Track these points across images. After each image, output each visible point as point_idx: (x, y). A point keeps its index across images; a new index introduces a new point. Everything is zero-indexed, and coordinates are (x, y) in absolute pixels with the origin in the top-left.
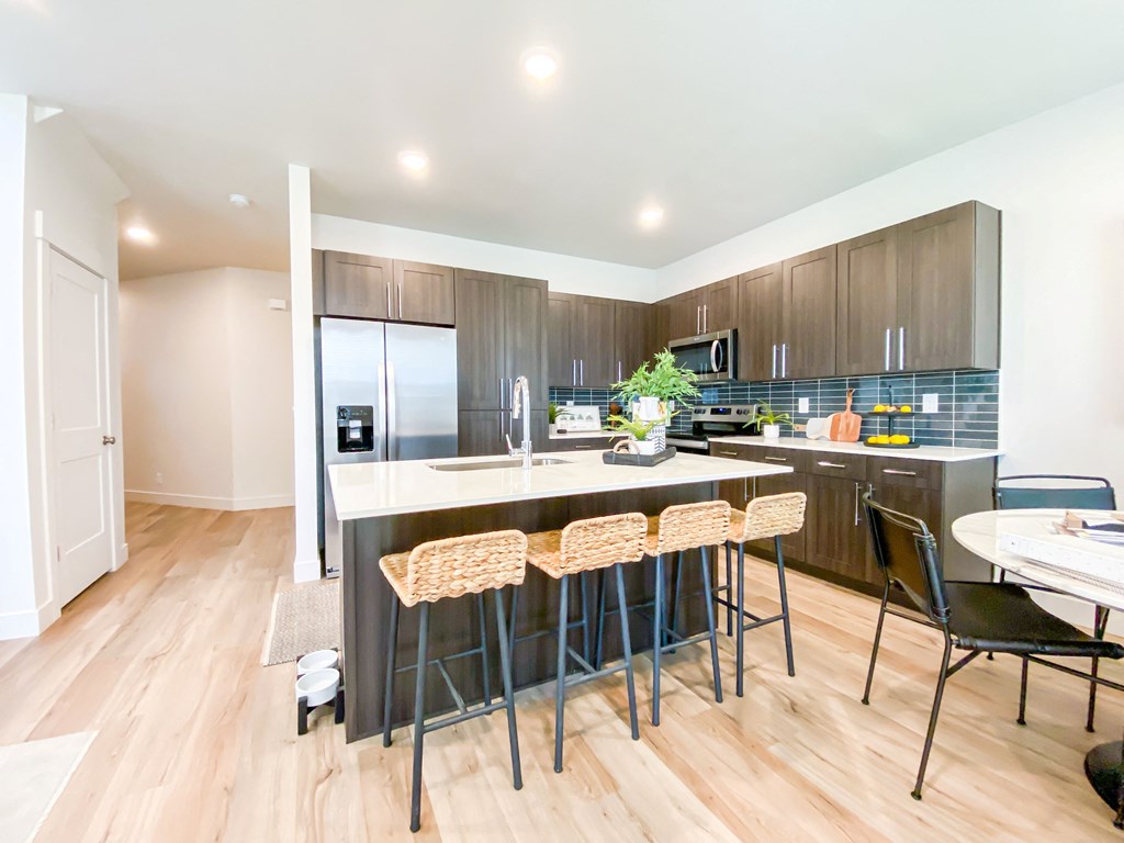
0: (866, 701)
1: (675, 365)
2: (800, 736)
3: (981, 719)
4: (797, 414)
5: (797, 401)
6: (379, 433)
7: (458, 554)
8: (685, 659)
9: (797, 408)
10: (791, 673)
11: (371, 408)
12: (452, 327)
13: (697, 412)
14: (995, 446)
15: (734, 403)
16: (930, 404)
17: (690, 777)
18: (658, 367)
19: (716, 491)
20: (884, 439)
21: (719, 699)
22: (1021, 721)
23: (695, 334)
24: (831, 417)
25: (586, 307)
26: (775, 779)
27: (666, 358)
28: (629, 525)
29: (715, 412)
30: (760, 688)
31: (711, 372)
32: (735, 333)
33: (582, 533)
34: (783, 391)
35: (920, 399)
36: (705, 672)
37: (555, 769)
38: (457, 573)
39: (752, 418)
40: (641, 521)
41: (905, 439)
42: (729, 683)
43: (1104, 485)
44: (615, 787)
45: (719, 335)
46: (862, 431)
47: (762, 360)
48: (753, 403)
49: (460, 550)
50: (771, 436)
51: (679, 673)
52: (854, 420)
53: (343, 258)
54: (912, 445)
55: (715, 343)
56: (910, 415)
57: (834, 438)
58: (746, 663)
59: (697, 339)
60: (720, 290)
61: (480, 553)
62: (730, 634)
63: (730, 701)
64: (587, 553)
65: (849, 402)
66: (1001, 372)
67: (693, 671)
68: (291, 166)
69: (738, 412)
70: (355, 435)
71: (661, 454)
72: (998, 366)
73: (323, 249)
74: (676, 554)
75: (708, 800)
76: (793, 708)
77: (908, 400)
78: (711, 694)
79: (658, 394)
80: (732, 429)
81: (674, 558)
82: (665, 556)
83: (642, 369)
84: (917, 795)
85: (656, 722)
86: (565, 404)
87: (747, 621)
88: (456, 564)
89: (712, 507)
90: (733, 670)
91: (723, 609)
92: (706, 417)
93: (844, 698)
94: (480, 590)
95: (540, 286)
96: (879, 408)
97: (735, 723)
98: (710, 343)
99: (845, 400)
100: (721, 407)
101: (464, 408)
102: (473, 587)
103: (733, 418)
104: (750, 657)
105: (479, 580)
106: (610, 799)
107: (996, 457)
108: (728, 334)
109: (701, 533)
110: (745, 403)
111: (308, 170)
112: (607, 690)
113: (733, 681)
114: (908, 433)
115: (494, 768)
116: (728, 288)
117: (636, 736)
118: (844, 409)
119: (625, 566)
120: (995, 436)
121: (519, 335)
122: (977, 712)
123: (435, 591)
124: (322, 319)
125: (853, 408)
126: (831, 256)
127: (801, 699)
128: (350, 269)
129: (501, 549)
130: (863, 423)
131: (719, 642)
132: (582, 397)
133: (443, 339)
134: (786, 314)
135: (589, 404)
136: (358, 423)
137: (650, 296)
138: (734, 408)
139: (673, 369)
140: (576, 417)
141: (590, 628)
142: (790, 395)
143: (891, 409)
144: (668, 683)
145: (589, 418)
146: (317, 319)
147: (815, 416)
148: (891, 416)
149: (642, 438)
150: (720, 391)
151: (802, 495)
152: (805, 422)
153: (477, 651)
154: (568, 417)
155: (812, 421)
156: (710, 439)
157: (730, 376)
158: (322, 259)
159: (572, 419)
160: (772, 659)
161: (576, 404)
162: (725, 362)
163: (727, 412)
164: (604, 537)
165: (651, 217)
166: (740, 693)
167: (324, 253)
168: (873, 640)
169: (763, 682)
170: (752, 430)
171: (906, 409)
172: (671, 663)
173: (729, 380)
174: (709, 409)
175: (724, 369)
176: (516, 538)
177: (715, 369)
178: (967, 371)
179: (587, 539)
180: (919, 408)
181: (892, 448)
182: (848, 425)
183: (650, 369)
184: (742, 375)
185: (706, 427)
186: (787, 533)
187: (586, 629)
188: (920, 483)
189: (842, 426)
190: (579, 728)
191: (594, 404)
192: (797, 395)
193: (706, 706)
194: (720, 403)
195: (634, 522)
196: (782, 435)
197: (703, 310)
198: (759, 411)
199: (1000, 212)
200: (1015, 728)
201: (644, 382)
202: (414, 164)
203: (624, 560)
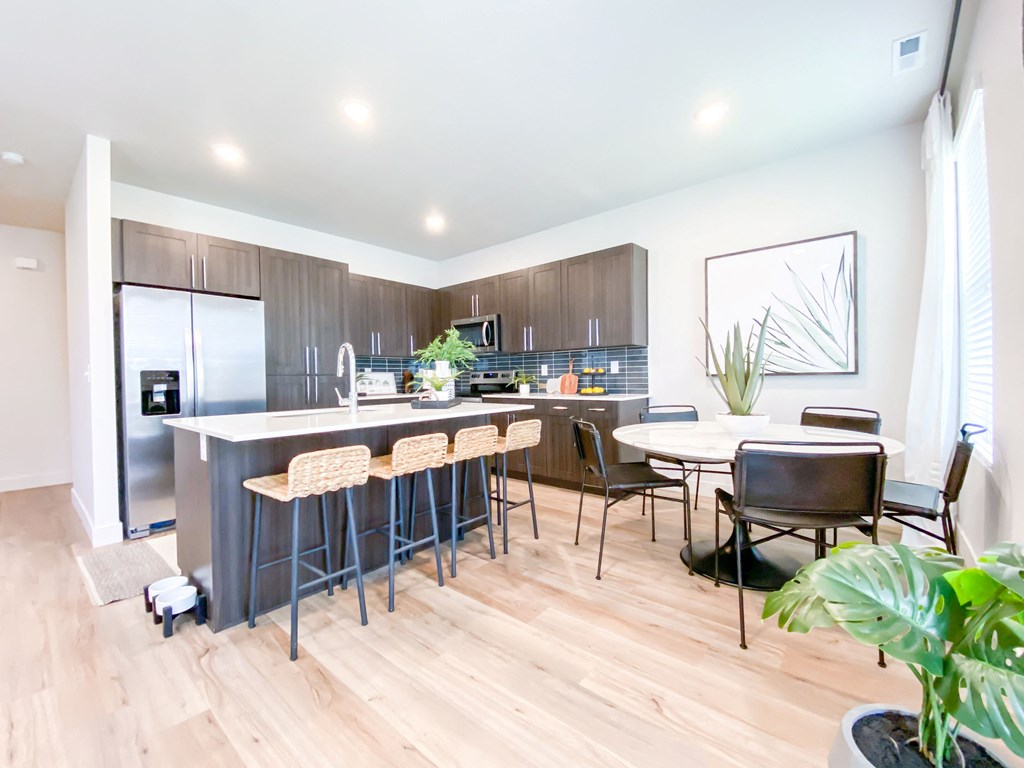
0: (577, 543)
1: (460, 338)
2: (541, 566)
3: (636, 542)
4: (541, 377)
5: (540, 367)
6: (185, 396)
7: (324, 462)
8: (470, 541)
9: (540, 372)
10: (536, 537)
11: (177, 372)
12: (258, 299)
13: (473, 376)
14: (647, 392)
15: (499, 369)
16: (615, 367)
17: (478, 596)
18: (448, 339)
19: (489, 420)
20: (589, 390)
21: (493, 557)
22: (654, 540)
23: (470, 316)
24: (560, 378)
25: (381, 288)
26: (526, 586)
27: (454, 334)
28: (436, 441)
29: (486, 376)
30: (518, 548)
31: (483, 345)
32: (499, 317)
33: (407, 447)
34: (531, 360)
35: (609, 365)
36: (484, 546)
37: (390, 611)
38: (323, 475)
39: (513, 381)
40: (443, 439)
41: (601, 390)
42: (499, 548)
43: (692, 409)
44: (431, 610)
45: (488, 318)
46: (579, 386)
47: (517, 337)
48: (513, 368)
49: (324, 459)
50: (524, 391)
51: (467, 549)
52: (574, 379)
53: (143, 229)
54: (605, 393)
55: (486, 324)
56: (604, 374)
57: (563, 392)
58: (509, 537)
59: (472, 320)
60: (488, 283)
61: (338, 461)
62: (499, 524)
63: (501, 557)
64: (410, 460)
65: (571, 368)
66: (649, 347)
67: (477, 547)
68: (89, 137)
69: (503, 376)
70: (160, 399)
71: (450, 401)
72: (647, 344)
73: (121, 218)
74: (465, 461)
75: (488, 602)
76: (537, 554)
77: (603, 365)
78: (488, 556)
79: (449, 359)
80: (498, 388)
81: (463, 464)
82: (457, 463)
83: (437, 341)
84: (598, 578)
85: (453, 575)
86: (363, 371)
87: (509, 506)
88: (322, 470)
89: (486, 430)
90: (502, 542)
91: (494, 504)
92: (481, 380)
93: (565, 544)
94: (337, 488)
95: (342, 268)
96: (586, 370)
97: (504, 566)
98: (481, 324)
99: (568, 366)
100: (491, 373)
101: (271, 374)
102: (333, 486)
103: (499, 380)
104: (511, 534)
105: (337, 480)
106: (429, 616)
107: (648, 399)
108: (494, 318)
109: (480, 447)
110: (507, 369)
111: (108, 143)
112: (419, 567)
113: (502, 547)
114: (604, 386)
115: (344, 620)
116: (493, 283)
117: (441, 584)
118: (568, 372)
119: (432, 470)
120: (647, 386)
121: (322, 307)
122: (633, 539)
123: (307, 488)
124: (124, 286)
125: (573, 371)
126: (558, 267)
127: (541, 549)
128: (151, 241)
129: (352, 459)
130: (579, 381)
131: (493, 530)
132: (379, 365)
133: (251, 309)
134: (531, 304)
135: (385, 371)
136: (164, 387)
137: (435, 284)
138: (500, 373)
139: (458, 342)
140: (374, 382)
141: (405, 525)
142: (535, 363)
143: (593, 371)
144: (460, 555)
145: (386, 383)
146: (117, 286)
147: (551, 377)
148: (593, 375)
149: (439, 389)
150: (490, 360)
151: (539, 421)
152: (545, 382)
153: (322, 548)
154: (367, 381)
155: (549, 380)
156: (484, 396)
157: (496, 349)
158: (120, 227)
159: (371, 383)
160: (525, 533)
161: (373, 371)
162: (493, 339)
163: (495, 376)
164: (420, 450)
165: (435, 223)
166: (506, 552)
167: (122, 221)
168: (578, 513)
169: (519, 545)
170: (512, 389)
171: (601, 371)
172: (462, 545)
173: (494, 352)
174: (482, 374)
175: (492, 344)
176: (363, 450)
177: (486, 344)
178: (631, 347)
179: (410, 451)
180: (609, 370)
181: (594, 395)
182: (571, 383)
183: (442, 341)
184: (504, 349)
185: (480, 388)
186: (531, 446)
187: (402, 526)
188: (607, 416)
189: (567, 383)
190: (402, 589)
191: (389, 371)
192: (541, 363)
193: (485, 562)
194: (490, 369)
195: (440, 439)
196: (532, 391)
197: (475, 299)
198: (517, 374)
199: (647, 251)
200: (651, 543)
201: (438, 351)
202: (229, 155)
203: (434, 465)
